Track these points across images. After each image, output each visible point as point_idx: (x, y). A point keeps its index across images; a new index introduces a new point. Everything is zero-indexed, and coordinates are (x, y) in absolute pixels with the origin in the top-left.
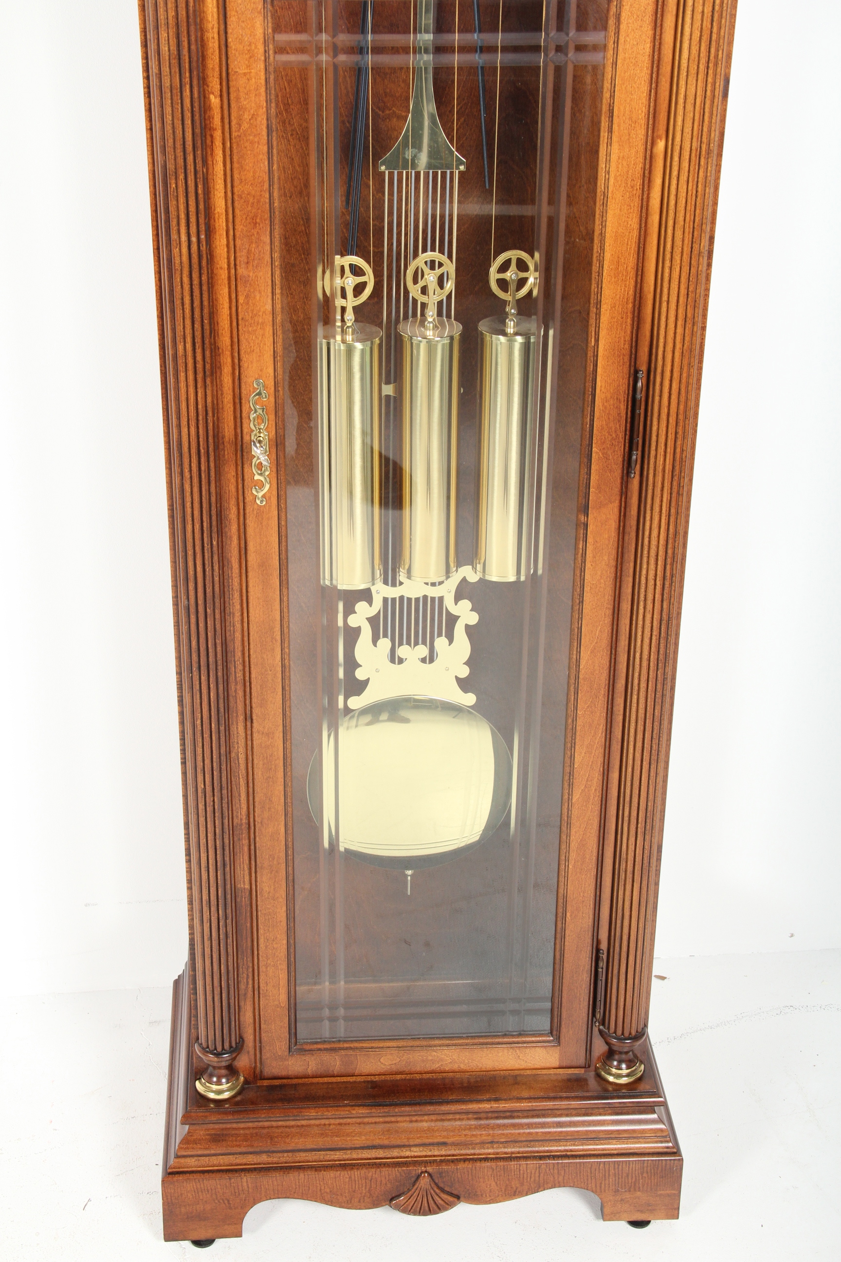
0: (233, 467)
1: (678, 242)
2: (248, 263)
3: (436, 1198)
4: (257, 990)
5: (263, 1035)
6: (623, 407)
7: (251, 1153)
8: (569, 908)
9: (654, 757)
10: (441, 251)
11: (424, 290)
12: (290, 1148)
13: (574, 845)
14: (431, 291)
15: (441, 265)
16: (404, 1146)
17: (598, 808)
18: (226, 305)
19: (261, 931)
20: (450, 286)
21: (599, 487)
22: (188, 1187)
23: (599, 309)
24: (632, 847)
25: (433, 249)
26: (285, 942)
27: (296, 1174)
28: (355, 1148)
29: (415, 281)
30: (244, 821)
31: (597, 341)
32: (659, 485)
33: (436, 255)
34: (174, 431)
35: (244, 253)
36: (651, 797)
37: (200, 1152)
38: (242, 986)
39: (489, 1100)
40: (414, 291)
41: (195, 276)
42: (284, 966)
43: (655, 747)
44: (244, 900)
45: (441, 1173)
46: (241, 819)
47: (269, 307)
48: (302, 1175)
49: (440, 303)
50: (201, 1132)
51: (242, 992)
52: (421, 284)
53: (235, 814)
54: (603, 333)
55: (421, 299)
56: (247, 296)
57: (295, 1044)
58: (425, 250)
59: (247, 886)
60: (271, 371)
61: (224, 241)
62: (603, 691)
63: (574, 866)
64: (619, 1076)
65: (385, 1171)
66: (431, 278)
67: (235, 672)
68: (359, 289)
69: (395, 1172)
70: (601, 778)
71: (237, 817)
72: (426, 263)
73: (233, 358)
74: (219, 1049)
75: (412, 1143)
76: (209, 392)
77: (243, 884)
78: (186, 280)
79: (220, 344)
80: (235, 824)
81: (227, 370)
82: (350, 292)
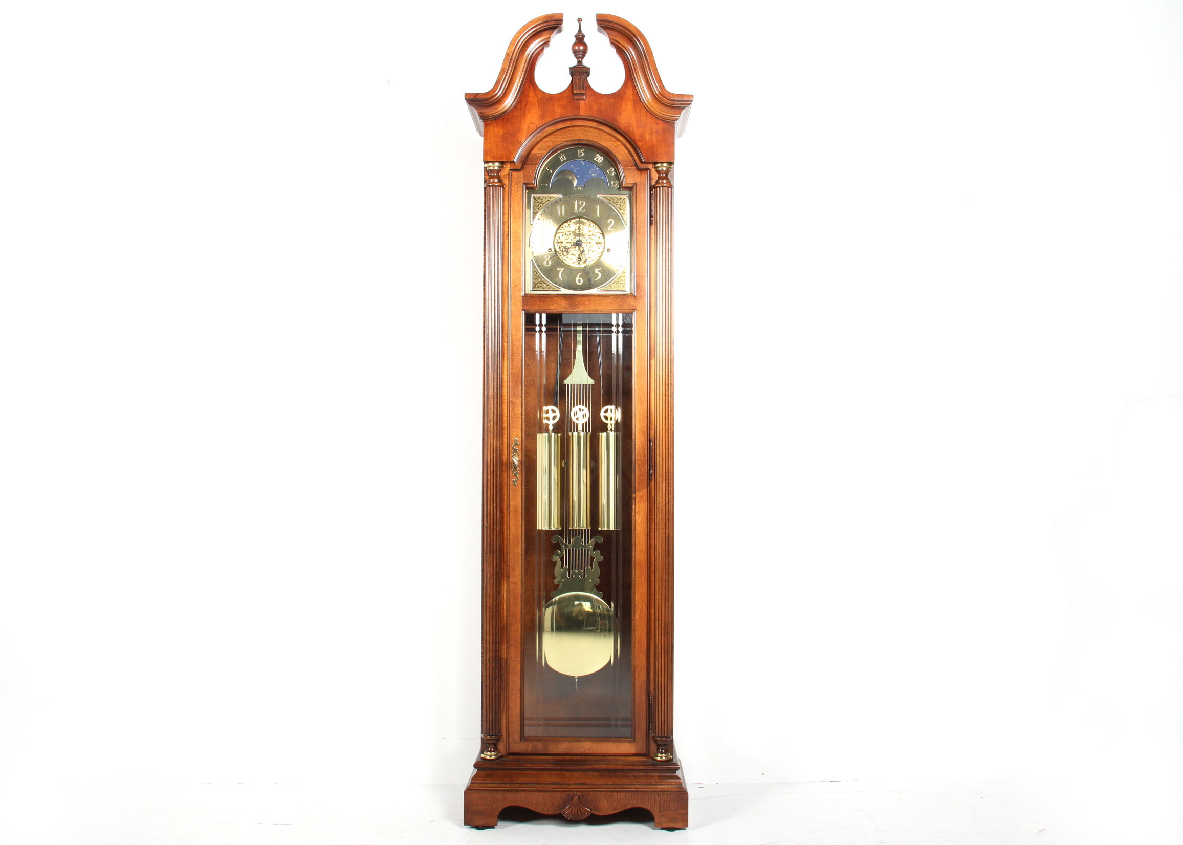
0: (506, 473)
1: (661, 391)
2: (514, 396)
3: (581, 808)
4: (508, 707)
5: (510, 729)
6: (646, 451)
7: (502, 783)
8: (636, 671)
9: (666, 598)
10: (583, 405)
11: (577, 419)
12: (519, 782)
13: (637, 640)
14: (580, 419)
15: (583, 410)
16: (568, 784)
17: (645, 622)
18: (506, 413)
19: (510, 677)
20: (587, 419)
21: (639, 483)
22: (476, 795)
23: (635, 415)
24: (660, 640)
25: (580, 404)
26: (520, 682)
27: (521, 793)
28: (547, 784)
29: (574, 415)
30: (505, 625)
31: (635, 426)
32: (661, 481)
33: (582, 407)
34: (486, 456)
35: (513, 393)
36: (666, 617)
37: (481, 781)
38: (502, 706)
39: (604, 764)
40: (574, 419)
41: (496, 399)
42: (519, 695)
43: (667, 594)
44: (504, 664)
45: (583, 796)
47: (521, 412)
48: (523, 793)
49: (583, 424)
50: (482, 773)
51: (502, 710)
52: (576, 417)
54: (637, 424)
55: (576, 421)
56: (513, 408)
57: (523, 738)
58: (577, 405)
59: (505, 656)
60: (520, 435)
61: (506, 390)
62: (645, 569)
63: (637, 650)
64: (661, 757)
65: (559, 794)
66: (580, 415)
68: (554, 418)
69: (563, 794)
70: (646, 608)
72: (578, 409)
73: (507, 431)
74: (491, 734)
75: (571, 783)
76: (498, 442)
77: (504, 655)
78: (492, 400)
79: (503, 426)
80: (501, 626)
81: (505, 436)
82: (551, 419)
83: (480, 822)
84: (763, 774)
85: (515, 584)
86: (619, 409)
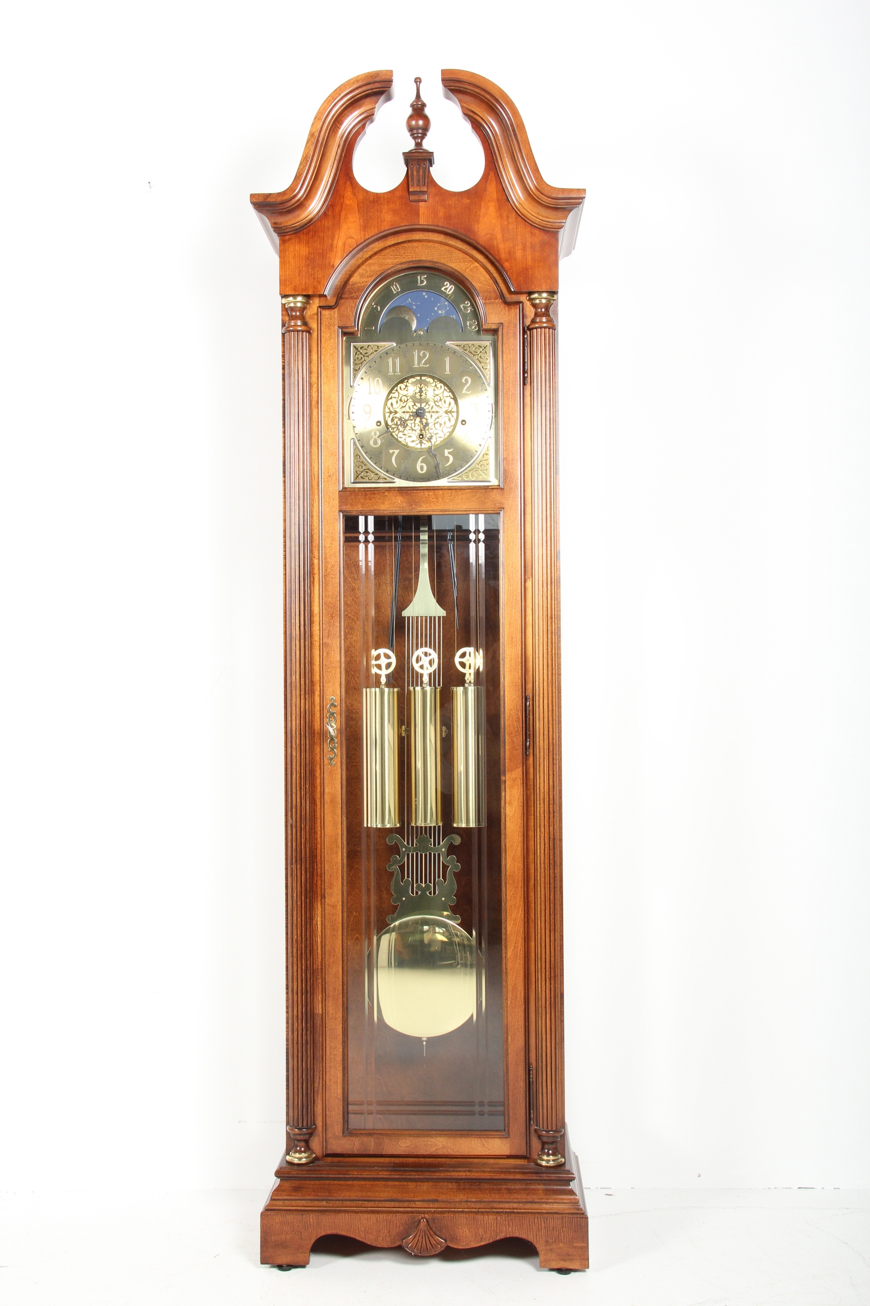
0: (318, 747)
1: (541, 627)
2: (328, 636)
3: (431, 1238)
4: (324, 1086)
5: (327, 1119)
6: (520, 714)
7: (317, 1200)
8: (509, 1033)
9: (552, 927)
10: (430, 647)
11: (422, 667)
12: (340, 1198)
13: (510, 988)
14: (425, 667)
15: (430, 655)
16: (411, 1201)
17: (522, 962)
18: (318, 660)
19: (327, 1042)
20: (435, 666)
21: (510, 759)
22: (277, 1219)
23: (504, 661)
24: (544, 988)
25: (426, 646)
26: (341, 1050)
27: (343, 1214)
28: (381, 1201)
29: (417, 661)
30: (320, 967)
31: (504, 678)
32: (542, 757)
33: (428, 650)
34: (289, 723)
35: (327, 631)
36: (552, 954)
37: (285, 1197)
38: (316, 1085)
39: (465, 1171)
40: (416, 667)
41: (302, 641)
42: (341, 1068)
43: (552, 920)
44: (318, 1022)
45: (434, 1220)
46: (318, 965)
47: (338, 659)
48: (347, 1215)
49: (430, 675)
50: (287, 1185)
51: (316, 1089)
52: (420, 664)
53: (314, 961)
54: (507, 674)
55: (420, 671)
56: (327, 653)
57: (348, 1131)
58: (422, 647)
59: (320, 1012)
60: (339, 692)
61: (318, 628)
62: (521, 884)
63: (511, 1003)
64: (548, 1161)
65: (399, 1216)
66: (425, 661)
67: (317, 869)
68: (388, 666)
69: (405, 1216)
70: (523, 942)
71: (316, 964)
72: (423, 653)
73: (320, 686)
74: (300, 1126)
75: (416, 1199)
76: (307, 702)
77: (319, 1010)
78: (298, 643)
79: (314, 680)
80: (314, 968)
81: (317, 693)
82: (383, 667)
83: (283, 1260)
84: (699, 1176)
85: (334, 906)
86: (481, 651)
